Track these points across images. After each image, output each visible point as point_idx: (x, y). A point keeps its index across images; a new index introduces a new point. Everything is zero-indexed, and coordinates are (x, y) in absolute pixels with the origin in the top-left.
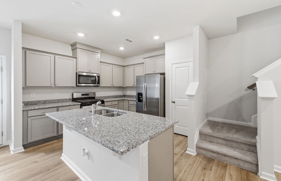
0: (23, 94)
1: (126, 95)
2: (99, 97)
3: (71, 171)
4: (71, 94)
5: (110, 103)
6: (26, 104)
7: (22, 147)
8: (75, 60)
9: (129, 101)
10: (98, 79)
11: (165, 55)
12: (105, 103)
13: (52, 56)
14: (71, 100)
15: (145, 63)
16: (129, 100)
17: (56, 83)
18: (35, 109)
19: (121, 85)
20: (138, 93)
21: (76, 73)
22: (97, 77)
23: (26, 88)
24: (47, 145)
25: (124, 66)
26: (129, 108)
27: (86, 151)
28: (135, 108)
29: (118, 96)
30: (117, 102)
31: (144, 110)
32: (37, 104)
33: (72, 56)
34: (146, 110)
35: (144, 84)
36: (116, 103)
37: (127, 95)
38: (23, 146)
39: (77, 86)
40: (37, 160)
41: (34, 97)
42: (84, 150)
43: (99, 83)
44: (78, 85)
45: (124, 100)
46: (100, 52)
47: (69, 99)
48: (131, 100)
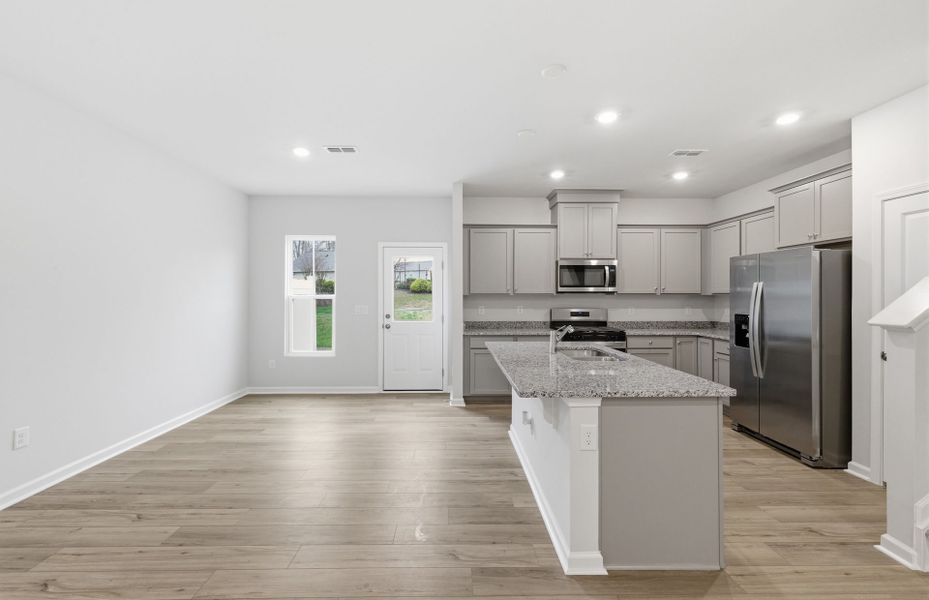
0: (465, 307)
1: (721, 324)
2: (619, 323)
3: (515, 454)
4: (547, 311)
5: (645, 343)
6: (469, 326)
7: (462, 399)
8: (553, 230)
9: (716, 342)
10: (610, 273)
11: (853, 167)
12: (629, 339)
13: (509, 231)
14: (549, 324)
15: (776, 209)
16: (713, 339)
17: (516, 288)
18: (479, 336)
19: (697, 290)
20: (736, 316)
21: (557, 262)
22: (607, 268)
23: (469, 298)
24: (497, 408)
25: (705, 226)
26: (716, 363)
27: (529, 416)
28: (728, 364)
29: (686, 323)
30: (671, 340)
31: (755, 375)
32: (486, 328)
33: (549, 223)
34: (762, 377)
35: (755, 284)
36: (669, 342)
37: (722, 321)
38: (464, 397)
39: (558, 292)
40: (476, 424)
41: (485, 313)
42: (525, 413)
43: (613, 283)
44: (560, 289)
45: (698, 336)
46: (618, 200)
47: (545, 323)
48: (719, 339)
